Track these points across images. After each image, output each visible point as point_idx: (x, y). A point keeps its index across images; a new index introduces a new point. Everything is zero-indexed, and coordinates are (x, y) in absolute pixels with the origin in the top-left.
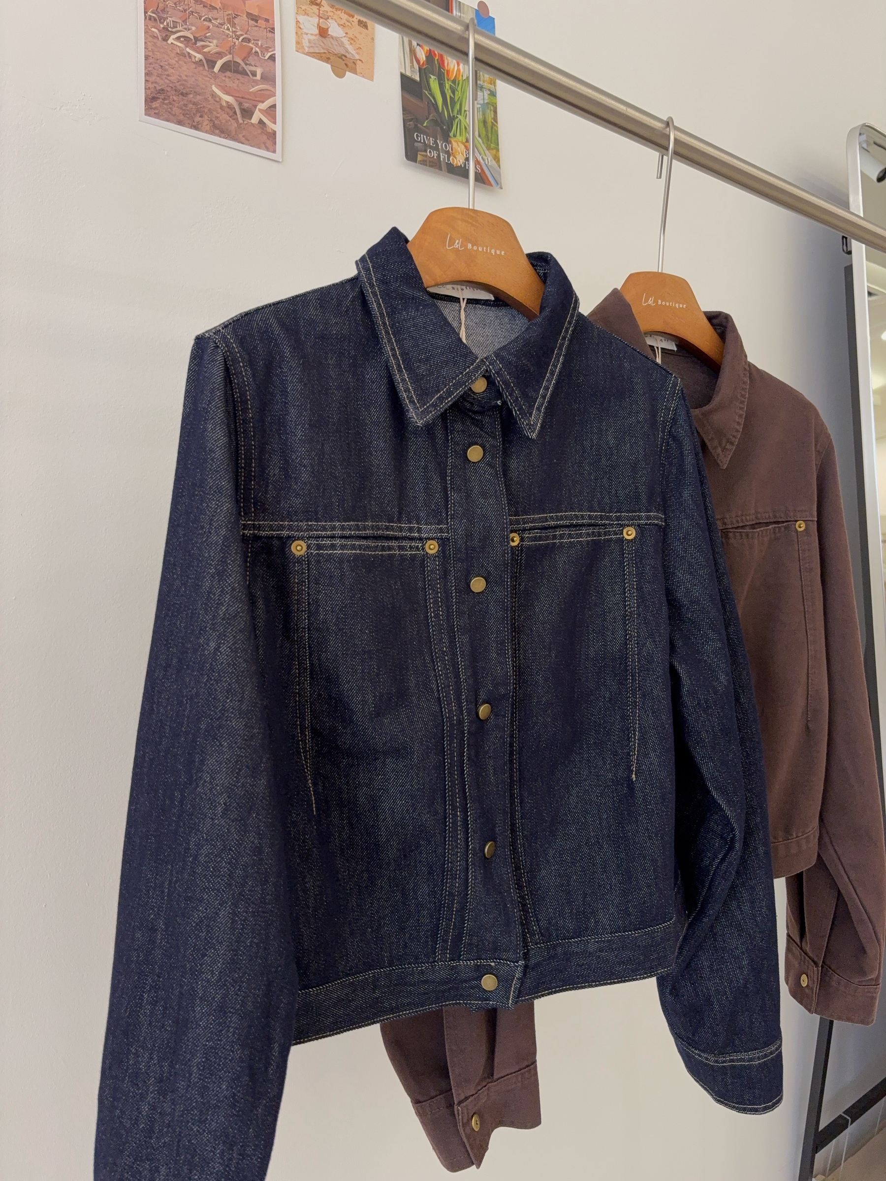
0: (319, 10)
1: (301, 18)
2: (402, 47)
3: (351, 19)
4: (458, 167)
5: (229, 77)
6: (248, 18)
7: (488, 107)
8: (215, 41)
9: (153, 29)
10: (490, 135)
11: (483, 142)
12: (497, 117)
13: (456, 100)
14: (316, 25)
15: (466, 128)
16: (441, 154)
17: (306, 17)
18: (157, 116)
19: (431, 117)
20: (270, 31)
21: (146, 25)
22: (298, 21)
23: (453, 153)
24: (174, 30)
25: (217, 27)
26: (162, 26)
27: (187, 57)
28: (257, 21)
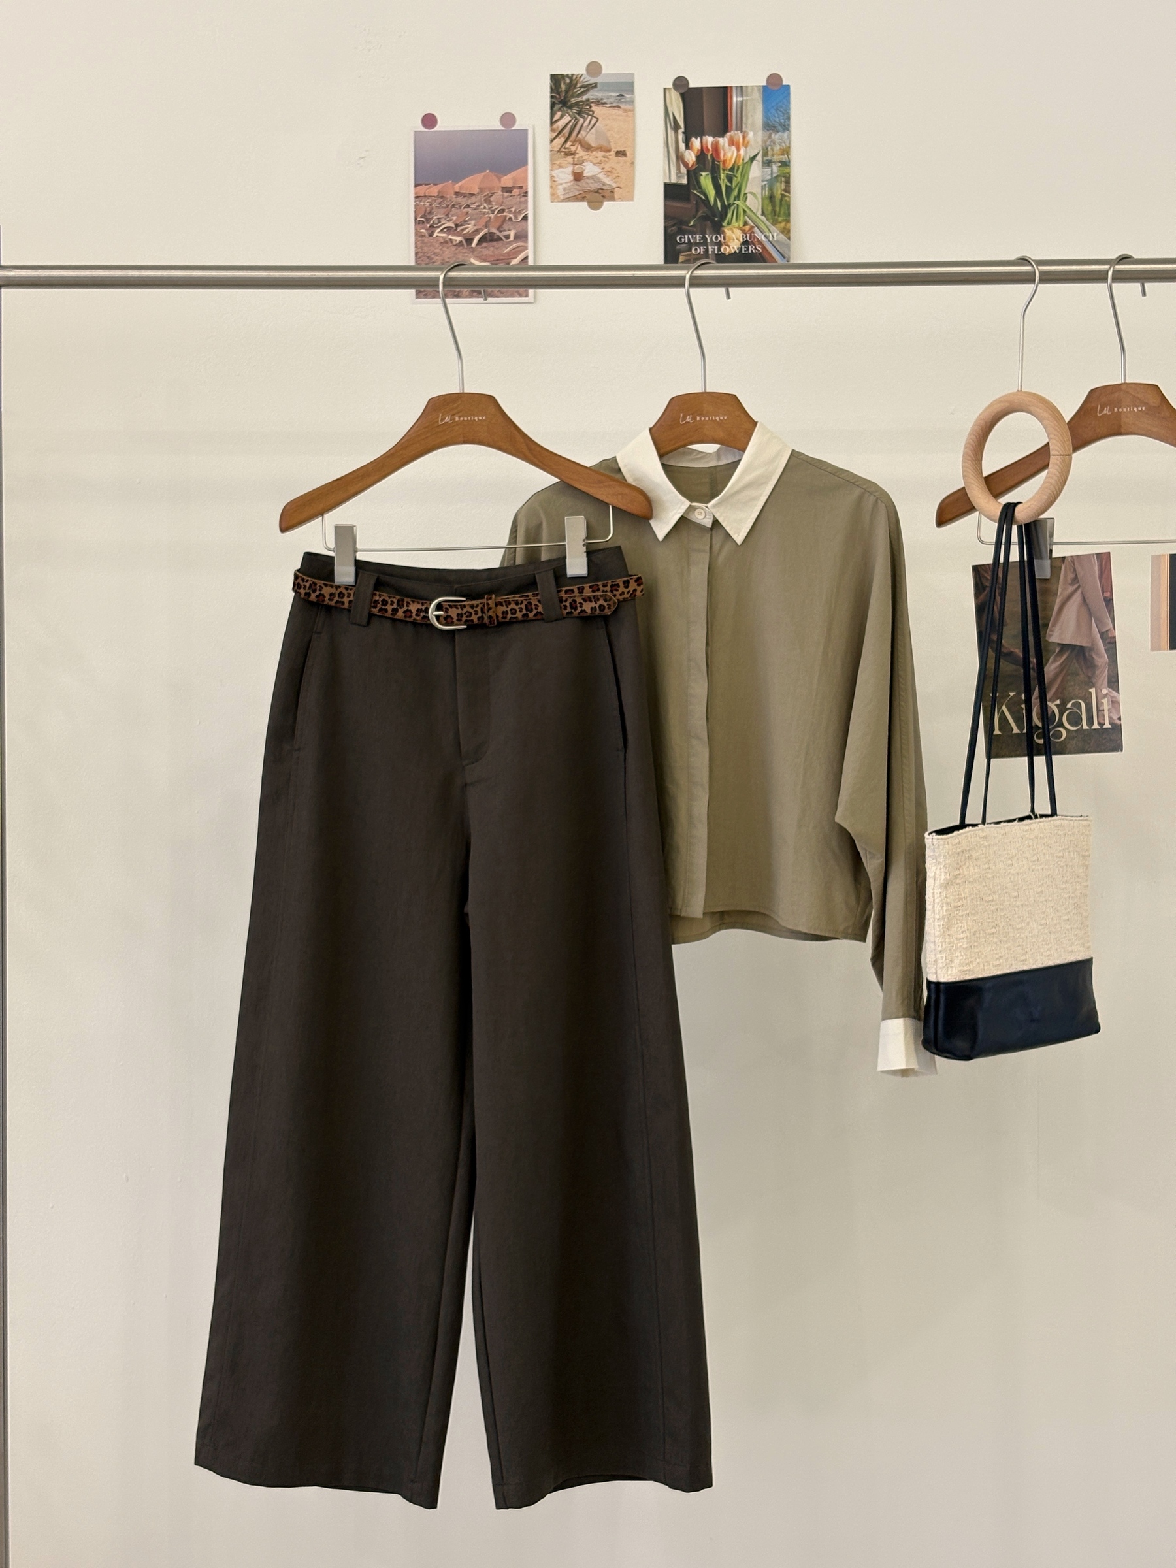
0: (573, 158)
1: (555, 173)
2: (666, 159)
3: (607, 154)
4: (730, 255)
5: (485, 247)
6: (502, 191)
7: (777, 181)
8: (473, 222)
9: (422, 231)
10: (777, 209)
11: (768, 220)
12: (789, 186)
13: (734, 186)
14: (570, 172)
15: (744, 211)
16: (710, 248)
17: (561, 170)
18: (426, 296)
19: (700, 214)
20: (524, 196)
21: (416, 229)
22: (553, 176)
23: (724, 243)
24: (439, 225)
25: (475, 209)
26: (428, 225)
27: (449, 243)
28: (511, 192)
